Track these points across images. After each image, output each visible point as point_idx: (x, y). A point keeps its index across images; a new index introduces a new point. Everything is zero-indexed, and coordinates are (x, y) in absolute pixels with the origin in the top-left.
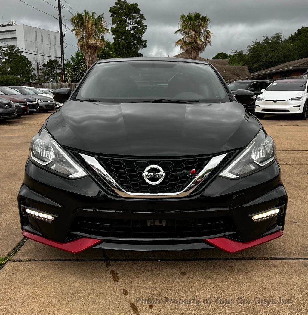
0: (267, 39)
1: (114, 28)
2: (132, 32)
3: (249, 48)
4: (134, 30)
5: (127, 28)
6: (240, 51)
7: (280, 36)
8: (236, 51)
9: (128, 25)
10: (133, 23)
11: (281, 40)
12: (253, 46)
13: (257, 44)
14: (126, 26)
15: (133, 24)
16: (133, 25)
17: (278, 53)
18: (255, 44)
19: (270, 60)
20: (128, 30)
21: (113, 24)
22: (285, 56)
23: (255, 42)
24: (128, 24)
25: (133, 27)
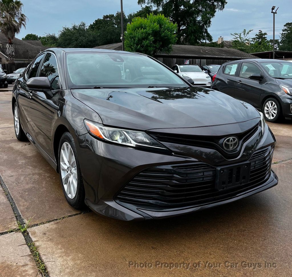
0: (75, 26)
3: (60, 33)
6: (52, 34)
7: (85, 24)
8: (49, 34)
11: (86, 28)
12: (63, 31)
13: (68, 30)
17: (86, 39)
18: (65, 30)
19: (80, 44)
22: (91, 41)
23: (65, 28)
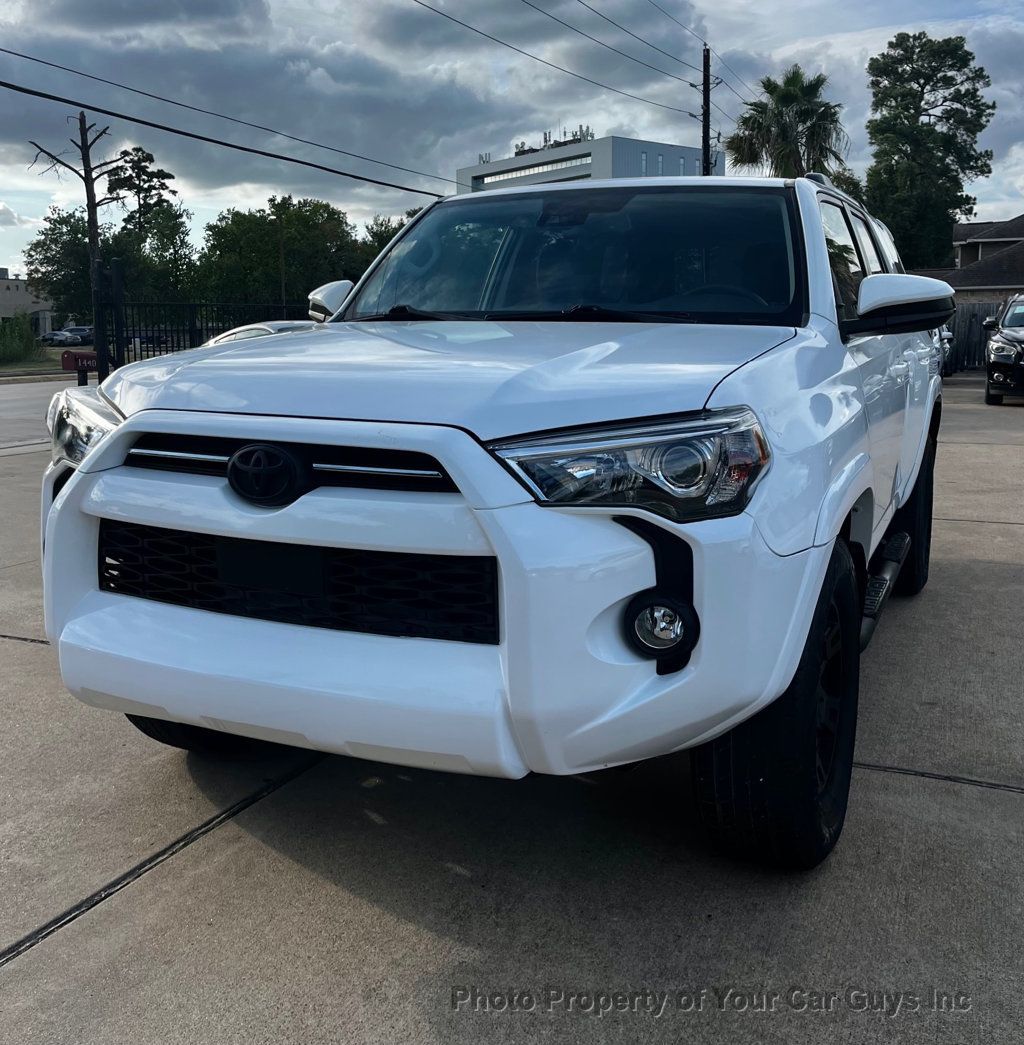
1: (876, 121)
2: (941, 128)
4: (948, 121)
5: (924, 119)
9: (927, 110)
10: (944, 102)
14: (920, 112)
15: (947, 103)
16: (944, 107)
20: (928, 124)
21: (875, 110)
24: (926, 107)
25: (946, 112)
